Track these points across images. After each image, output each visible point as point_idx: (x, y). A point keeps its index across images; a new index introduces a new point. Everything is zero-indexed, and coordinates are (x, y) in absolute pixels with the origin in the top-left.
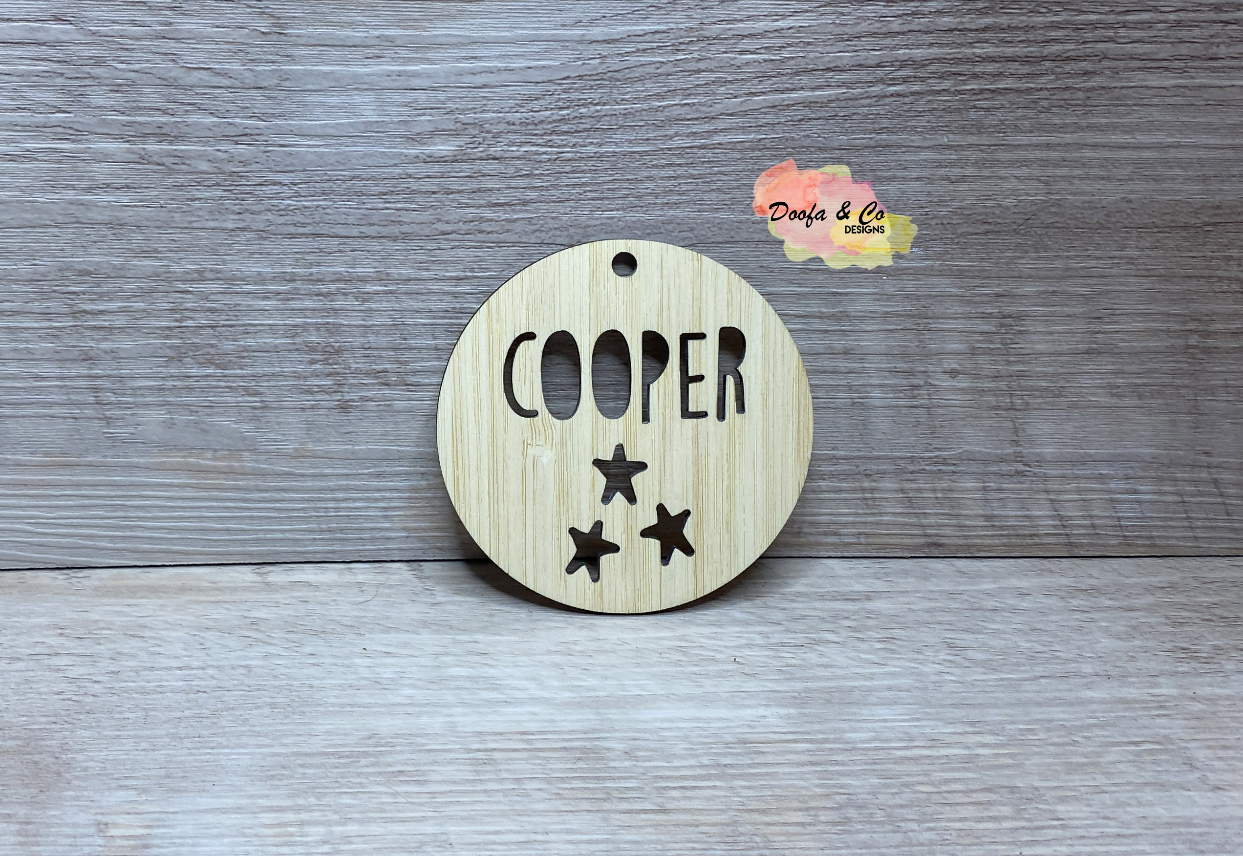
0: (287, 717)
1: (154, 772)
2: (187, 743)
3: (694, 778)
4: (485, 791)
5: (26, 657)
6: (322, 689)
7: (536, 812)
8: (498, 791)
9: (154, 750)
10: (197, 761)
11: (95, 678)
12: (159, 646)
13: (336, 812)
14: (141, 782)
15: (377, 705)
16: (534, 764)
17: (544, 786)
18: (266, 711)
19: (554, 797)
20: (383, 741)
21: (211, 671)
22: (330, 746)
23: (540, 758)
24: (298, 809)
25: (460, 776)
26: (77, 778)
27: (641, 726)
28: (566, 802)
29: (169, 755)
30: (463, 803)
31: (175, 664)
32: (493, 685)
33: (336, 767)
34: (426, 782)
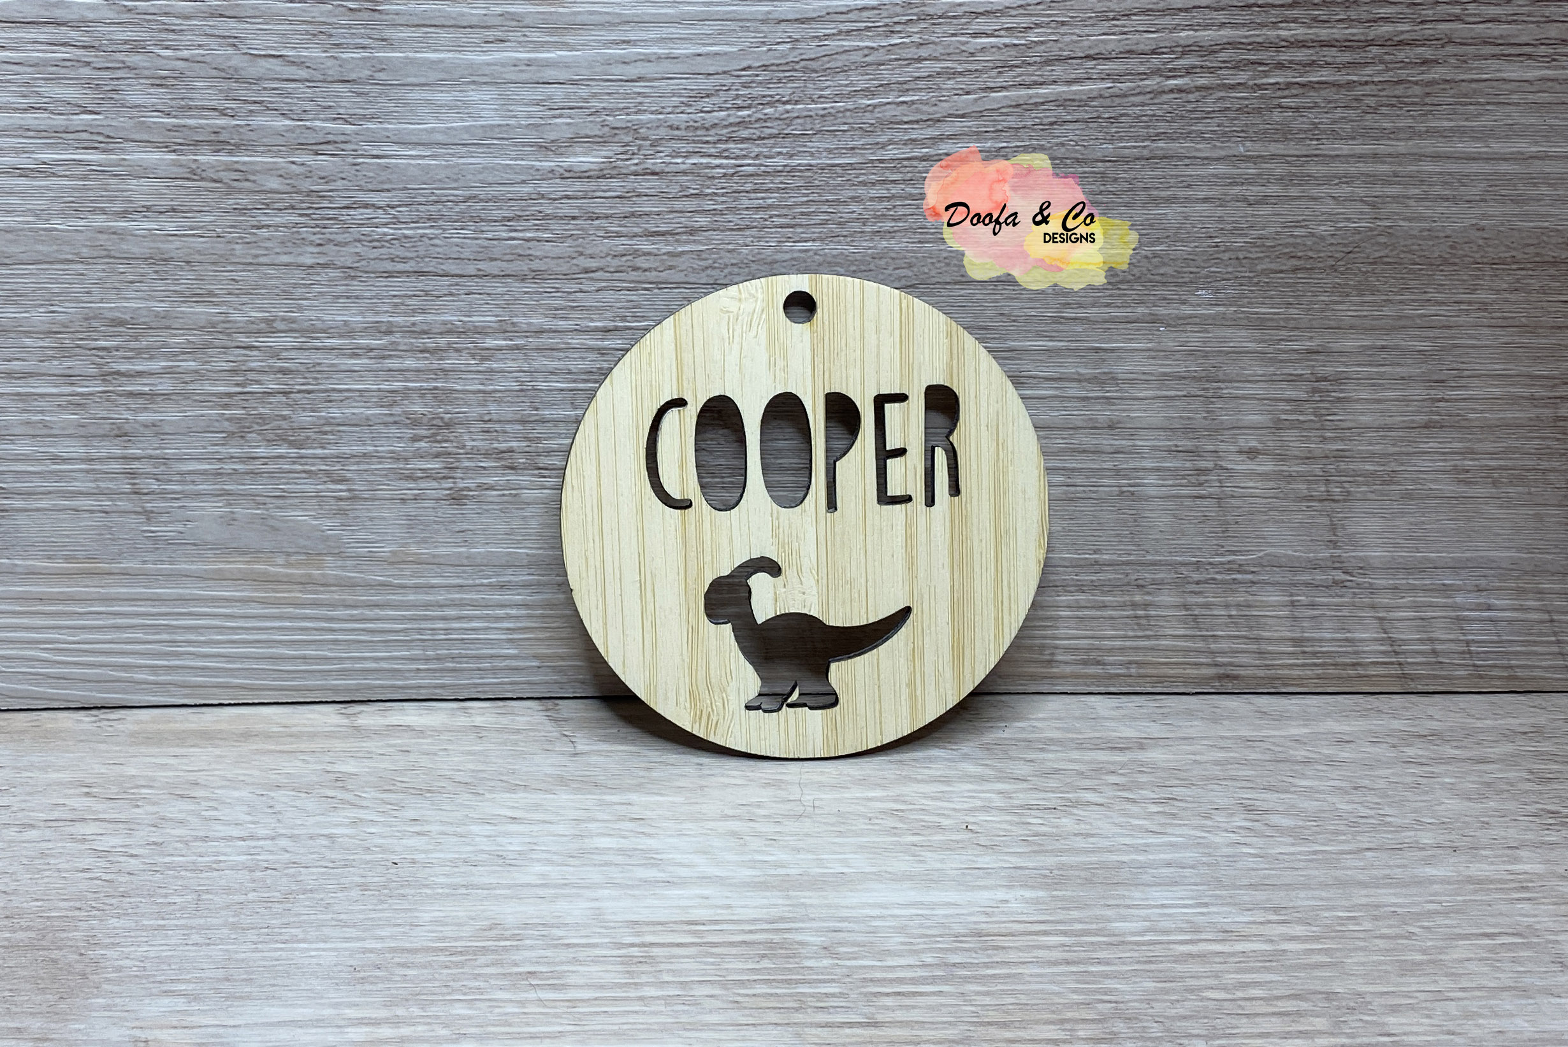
0: (382, 902)
1: (208, 974)
2: (252, 936)
3: (913, 981)
4: (641, 998)
5: (42, 824)
6: (427, 865)
7: (708, 1026)
8: (658, 998)
9: (209, 944)
10: (264, 959)
11: (134, 852)
12: (216, 809)
13: (446, 1026)
14: (191, 986)
15: (499, 886)
16: (706, 963)
17: (717, 991)
18: (355, 893)
19: (731, 1006)
20: (508, 933)
21: (283, 842)
22: (440, 939)
23: (712, 955)
24: (396, 1022)
25: (609, 978)
26: (108, 980)
27: (845, 913)
28: (747, 1012)
29: (227, 950)
30: (613, 1014)
31: (236, 832)
32: (651, 860)
33: (447, 967)
34: (564, 987)
